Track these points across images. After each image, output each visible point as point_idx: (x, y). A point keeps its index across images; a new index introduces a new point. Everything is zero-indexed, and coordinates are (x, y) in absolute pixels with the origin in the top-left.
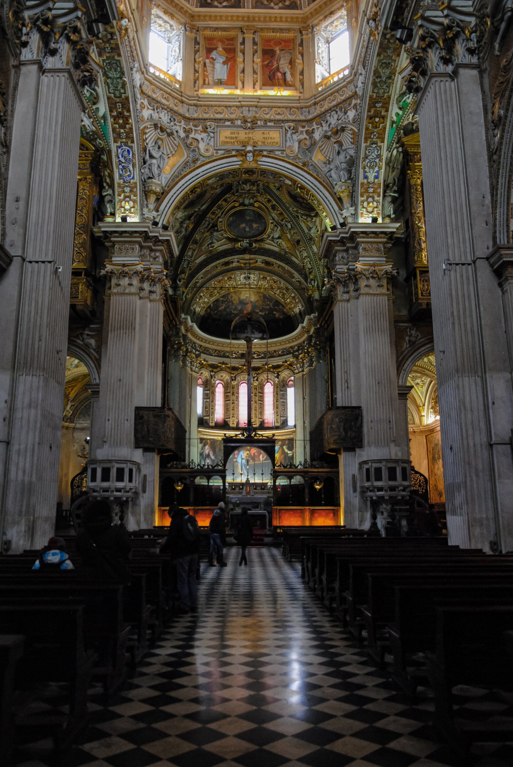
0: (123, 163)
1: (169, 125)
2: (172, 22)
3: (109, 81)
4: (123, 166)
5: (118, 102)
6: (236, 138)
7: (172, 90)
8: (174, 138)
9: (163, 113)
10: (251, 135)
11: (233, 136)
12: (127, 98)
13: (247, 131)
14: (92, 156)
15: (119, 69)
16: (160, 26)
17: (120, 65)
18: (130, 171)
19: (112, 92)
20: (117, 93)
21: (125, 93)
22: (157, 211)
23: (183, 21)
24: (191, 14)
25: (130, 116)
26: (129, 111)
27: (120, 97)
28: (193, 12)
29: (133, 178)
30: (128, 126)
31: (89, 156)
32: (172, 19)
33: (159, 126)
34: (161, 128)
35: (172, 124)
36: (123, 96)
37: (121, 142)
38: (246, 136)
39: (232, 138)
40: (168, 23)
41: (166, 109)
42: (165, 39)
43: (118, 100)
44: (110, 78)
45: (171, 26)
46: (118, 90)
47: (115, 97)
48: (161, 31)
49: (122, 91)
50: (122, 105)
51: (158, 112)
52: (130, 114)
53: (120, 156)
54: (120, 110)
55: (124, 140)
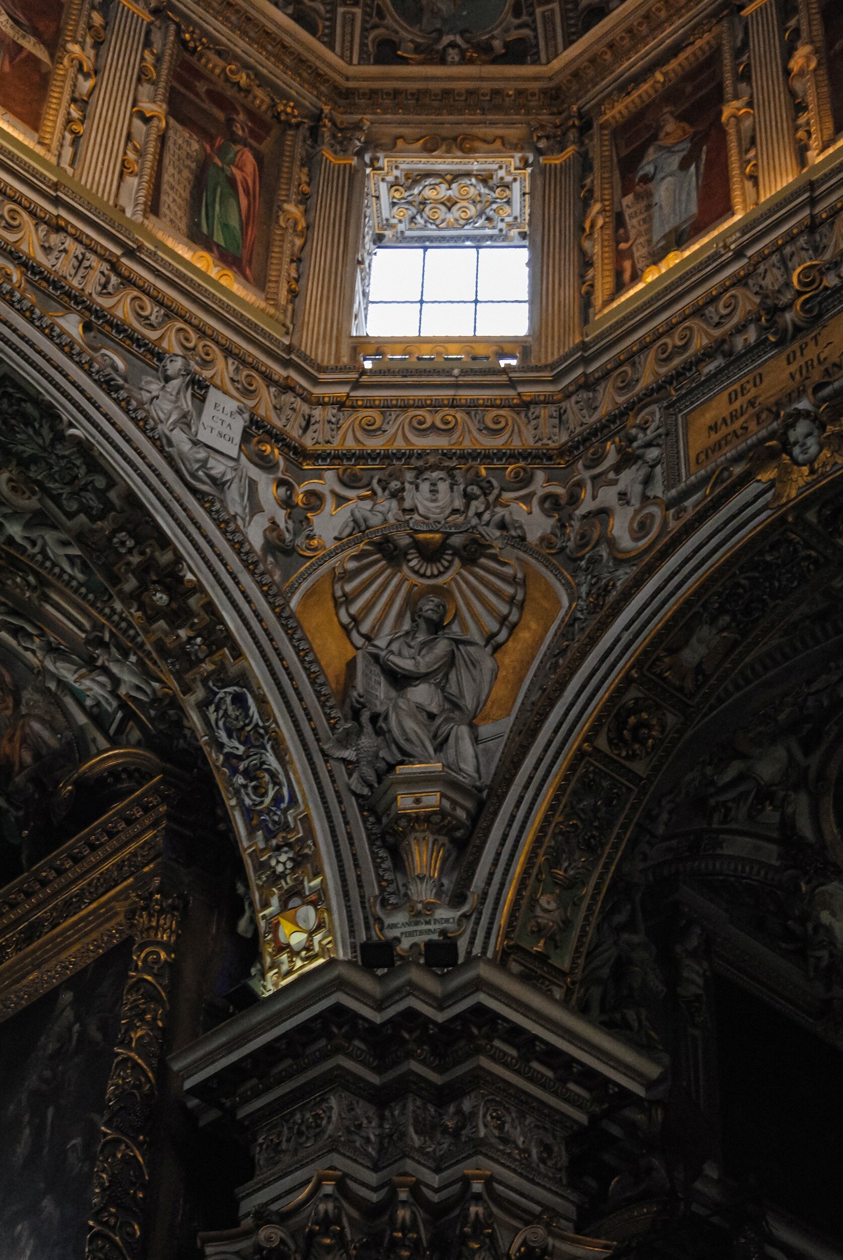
0: (240, 758)
1: (460, 519)
2: (475, 164)
3: (36, 473)
4: (246, 773)
5: (114, 532)
6: (752, 403)
7: (457, 386)
8: (494, 558)
9: (425, 487)
10: (812, 352)
11: (737, 405)
12: (131, 498)
13: (795, 346)
14: (165, 799)
15: (29, 408)
16: (449, 204)
17: (20, 388)
18: (273, 775)
19: (74, 506)
20: (91, 500)
21: (112, 483)
22: (458, 899)
23: (514, 133)
24: (544, 92)
25: (179, 558)
26: (164, 542)
27: (108, 506)
28: (550, 79)
29: (293, 801)
30: (194, 602)
31: (153, 800)
32: (469, 151)
33: (404, 541)
34: (417, 545)
35: (477, 505)
36: (112, 495)
37: (204, 682)
38: (793, 368)
39: (734, 416)
40: (468, 174)
41: (434, 468)
42: (506, 238)
43: (104, 525)
44: (34, 460)
45: (485, 179)
46: (84, 488)
47: (93, 519)
48: (468, 221)
49: (100, 482)
50: (131, 534)
51: (394, 495)
52: (176, 551)
53: (223, 736)
54: (135, 559)
55: (208, 667)
